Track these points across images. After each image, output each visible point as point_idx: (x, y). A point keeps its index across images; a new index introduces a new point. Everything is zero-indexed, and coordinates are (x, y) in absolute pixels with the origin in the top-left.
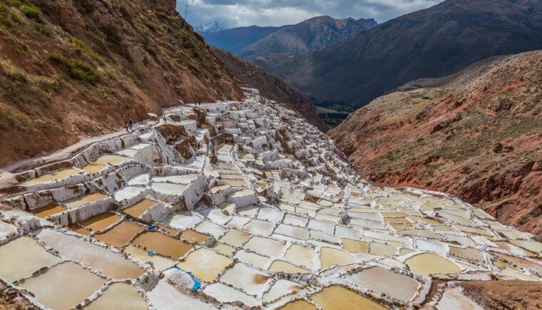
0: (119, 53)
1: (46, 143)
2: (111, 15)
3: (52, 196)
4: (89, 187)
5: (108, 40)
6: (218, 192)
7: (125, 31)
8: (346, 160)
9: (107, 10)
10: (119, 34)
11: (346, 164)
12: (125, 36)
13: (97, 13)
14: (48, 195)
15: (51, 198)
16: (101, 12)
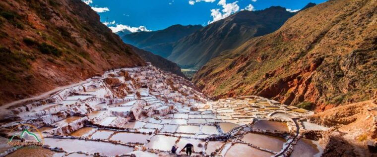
0: (71, 42)
1: (31, 89)
2: (63, 21)
3: (42, 121)
4: (69, 113)
5: (62, 34)
6: (150, 108)
7: (72, 29)
8: (201, 92)
9: (59, 18)
10: (69, 31)
11: (201, 94)
12: (73, 32)
13: (53, 20)
14: (39, 121)
15: (42, 122)
16: (55, 19)
